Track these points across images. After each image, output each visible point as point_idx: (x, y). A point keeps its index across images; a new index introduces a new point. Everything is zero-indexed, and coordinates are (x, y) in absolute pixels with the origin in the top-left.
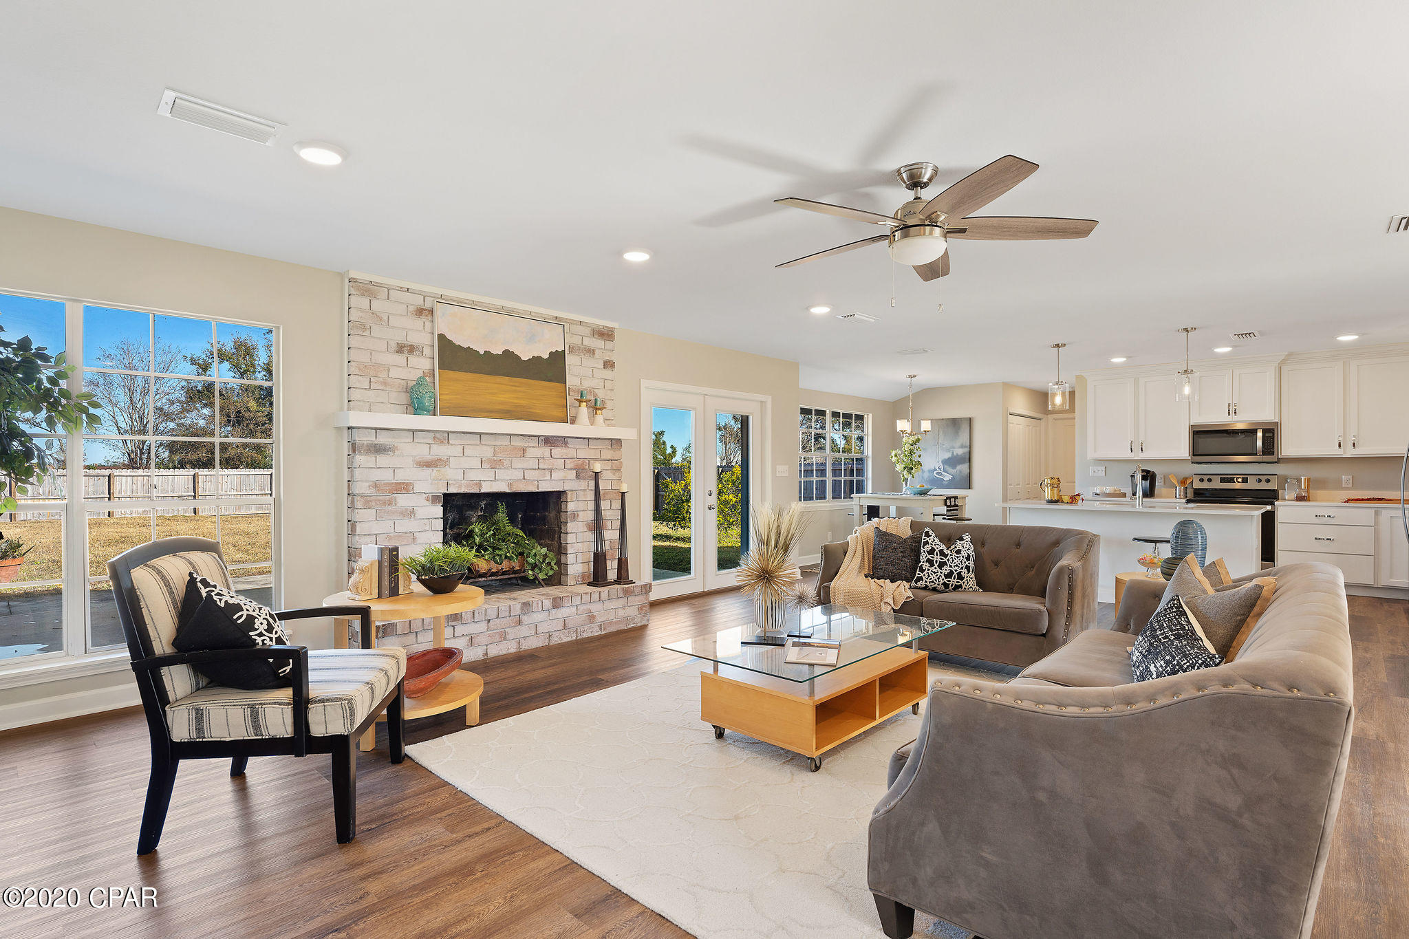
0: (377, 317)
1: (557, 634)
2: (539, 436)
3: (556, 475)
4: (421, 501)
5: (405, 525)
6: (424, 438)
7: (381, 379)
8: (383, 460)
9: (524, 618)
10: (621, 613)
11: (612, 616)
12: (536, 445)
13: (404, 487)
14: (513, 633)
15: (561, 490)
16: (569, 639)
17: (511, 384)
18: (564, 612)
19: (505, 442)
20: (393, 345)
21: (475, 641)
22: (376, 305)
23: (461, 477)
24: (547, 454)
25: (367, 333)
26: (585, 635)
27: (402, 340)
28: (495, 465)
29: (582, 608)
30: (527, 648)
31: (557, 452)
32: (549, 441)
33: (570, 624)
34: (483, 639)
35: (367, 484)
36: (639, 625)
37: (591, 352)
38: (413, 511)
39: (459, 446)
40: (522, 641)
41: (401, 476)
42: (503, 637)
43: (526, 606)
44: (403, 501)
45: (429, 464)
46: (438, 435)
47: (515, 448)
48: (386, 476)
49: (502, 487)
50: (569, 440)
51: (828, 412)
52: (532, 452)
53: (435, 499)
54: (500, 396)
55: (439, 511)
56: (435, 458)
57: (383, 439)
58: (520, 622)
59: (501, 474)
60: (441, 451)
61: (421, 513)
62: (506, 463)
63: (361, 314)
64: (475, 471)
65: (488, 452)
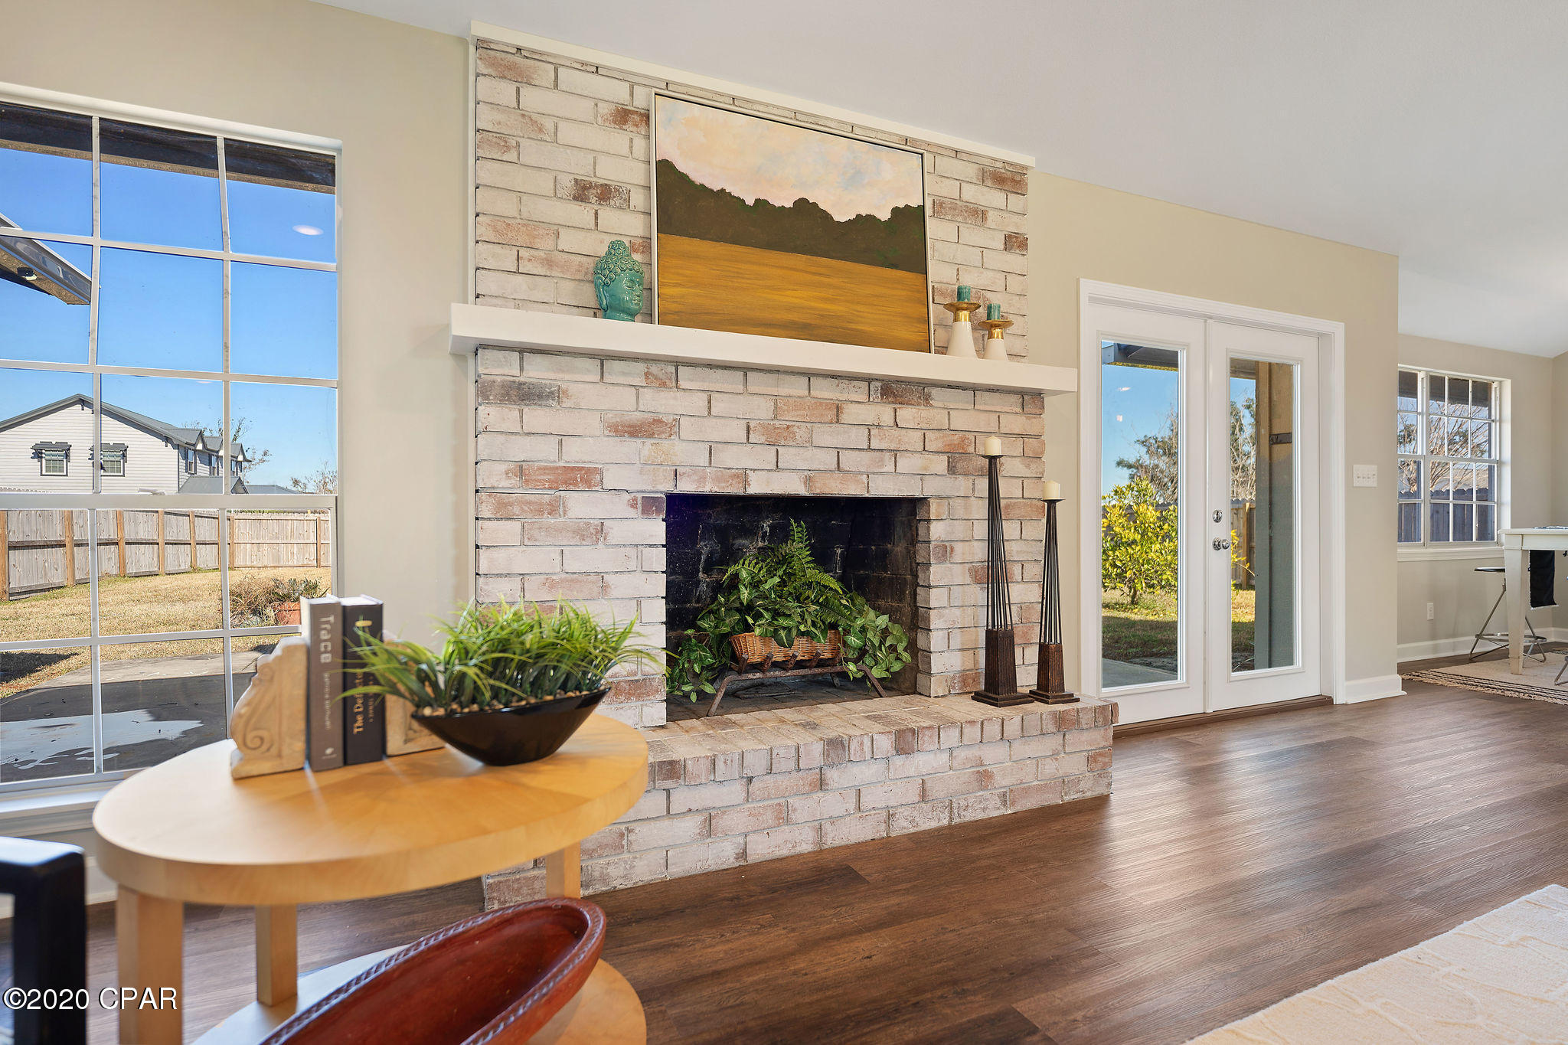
0: (533, 124)
1: (906, 812)
2: (869, 378)
3: (906, 464)
4: (619, 506)
5: (587, 558)
6: (624, 374)
7: (542, 254)
8: (537, 417)
9: (832, 775)
10: (1050, 768)
11: (1028, 776)
12: (863, 398)
13: (582, 478)
14: (804, 808)
15: (917, 494)
16: (933, 824)
17: (813, 269)
18: (926, 761)
19: (796, 388)
20: (567, 182)
21: (720, 823)
22: (532, 99)
23: (703, 460)
24: (887, 417)
25: (511, 156)
26: (969, 816)
27: (584, 172)
28: (777, 438)
29: (962, 754)
30: (837, 843)
31: (908, 414)
32: (892, 390)
33: (937, 791)
34: (737, 821)
35: (503, 467)
36: (1089, 794)
37: (979, 214)
38: (601, 530)
39: (700, 394)
40: (827, 827)
41: (576, 453)
42: (784, 816)
43: (836, 746)
44: (580, 506)
45: (634, 431)
46: (654, 369)
47: (820, 403)
48: (543, 452)
49: (791, 485)
50: (934, 391)
51: (1421, 376)
52: (853, 413)
53: (648, 505)
54: (788, 293)
55: (657, 529)
56: (649, 417)
57: (537, 371)
58: (821, 784)
59: (789, 457)
60: (661, 403)
61: (617, 532)
62: (801, 433)
63: (498, 117)
64: (735, 447)
65: (762, 410)
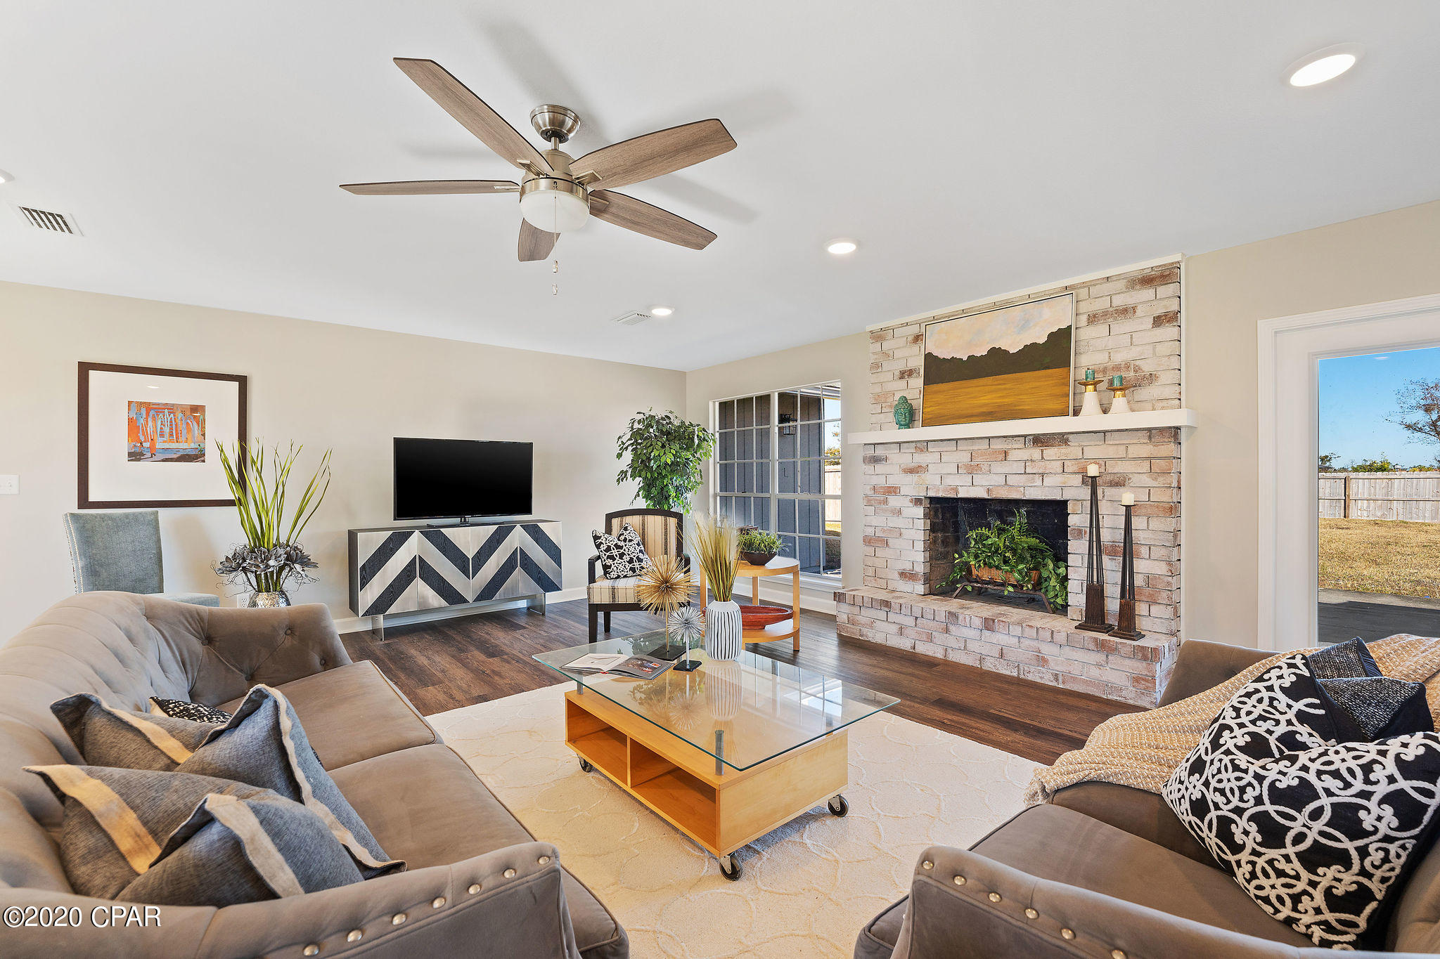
0: (886, 355)
1: (992, 660)
2: (1025, 436)
3: (1048, 481)
4: (906, 502)
5: (895, 522)
6: (908, 448)
7: (889, 404)
8: (880, 468)
9: (952, 628)
10: (1095, 673)
11: (1076, 670)
12: (1023, 446)
13: (893, 490)
14: (939, 638)
15: (1059, 497)
16: (1008, 673)
17: (996, 383)
18: (1000, 638)
19: (984, 445)
20: (897, 373)
21: (905, 632)
22: (886, 345)
23: (939, 483)
24: (1037, 456)
25: (880, 370)
26: (1030, 677)
27: (903, 368)
28: (972, 470)
29: (1026, 642)
30: (954, 660)
31: (1051, 452)
32: (1039, 440)
33: (1009, 655)
34: (911, 633)
35: (869, 487)
37: (1126, 312)
38: (900, 512)
39: (937, 453)
40: (949, 650)
41: (892, 481)
42: (930, 639)
43: (953, 615)
44: (894, 501)
45: (911, 471)
46: (919, 445)
47: (995, 452)
48: (880, 481)
49: (980, 493)
50: (1071, 437)
52: (1013, 455)
53: (918, 501)
54: (982, 398)
55: (920, 511)
56: (916, 465)
57: (880, 451)
58: (947, 631)
59: (978, 479)
60: (921, 459)
61: (906, 512)
62: (985, 468)
63: (876, 356)
64: (953, 476)
65: (964, 457)
